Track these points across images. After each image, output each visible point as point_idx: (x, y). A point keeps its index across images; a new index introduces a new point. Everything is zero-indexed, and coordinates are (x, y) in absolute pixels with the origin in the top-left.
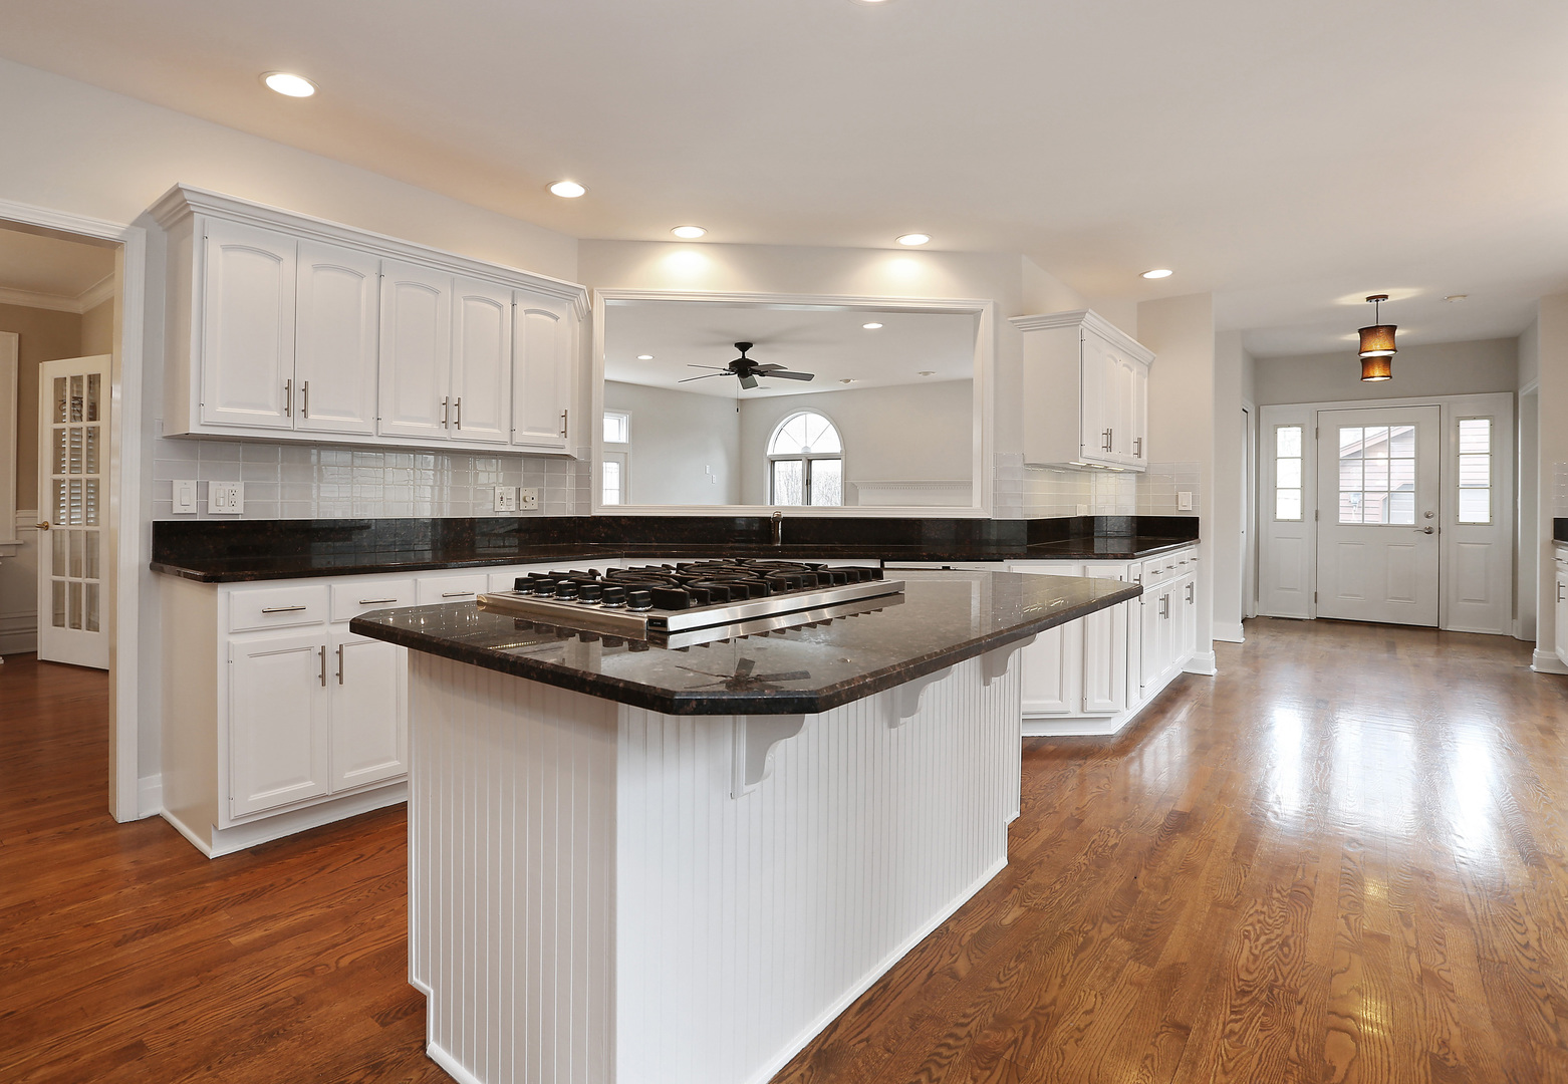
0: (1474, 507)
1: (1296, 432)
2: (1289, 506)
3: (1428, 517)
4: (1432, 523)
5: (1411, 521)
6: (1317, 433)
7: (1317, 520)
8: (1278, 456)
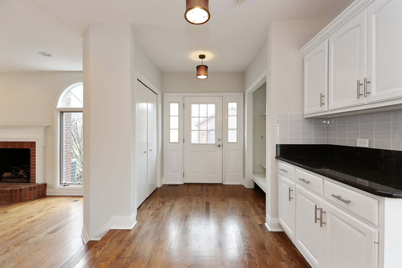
0: (232, 137)
1: (177, 105)
2: (174, 137)
3: (219, 140)
4: (220, 143)
5: (214, 142)
6: (184, 106)
7: (184, 142)
8: (171, 115)
